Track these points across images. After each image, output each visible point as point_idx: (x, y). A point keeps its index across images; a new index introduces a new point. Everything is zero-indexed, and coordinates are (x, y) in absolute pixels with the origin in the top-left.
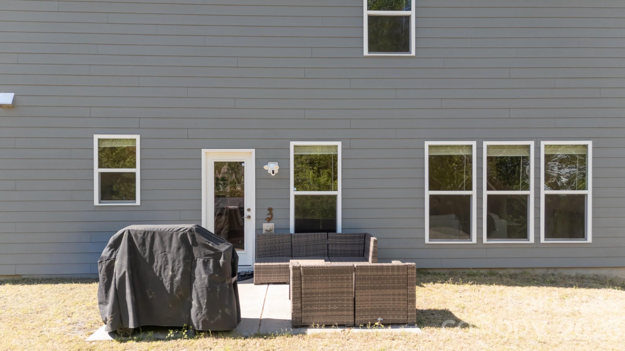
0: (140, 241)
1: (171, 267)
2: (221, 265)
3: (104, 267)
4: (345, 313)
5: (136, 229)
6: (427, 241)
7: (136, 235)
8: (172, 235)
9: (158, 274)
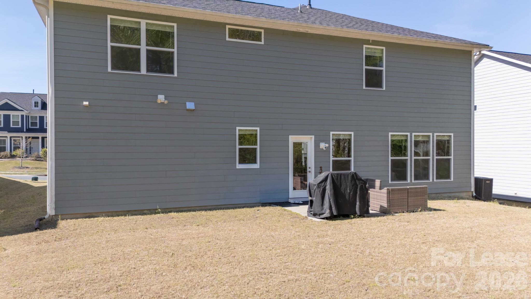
0: (336, 178)
1: (349, 189)
2: (367, 187)
3: (321, 189)
4: (405, 207)
5: (341, 173)
6: (390, 182)
7: (334, 175)
8: (348, 175)
9: (343, 192)
